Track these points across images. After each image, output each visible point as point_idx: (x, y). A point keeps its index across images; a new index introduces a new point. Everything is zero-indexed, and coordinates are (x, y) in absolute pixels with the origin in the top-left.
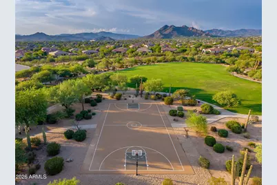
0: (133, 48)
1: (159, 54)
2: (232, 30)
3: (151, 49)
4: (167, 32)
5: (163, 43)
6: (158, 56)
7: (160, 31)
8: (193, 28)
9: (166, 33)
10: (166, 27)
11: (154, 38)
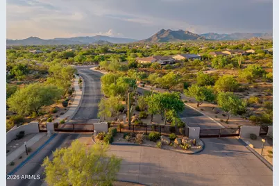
7: (157, 35)
8: (189, 32)
9: (163, 36)
10: (163, 31)
11: (152, 42)
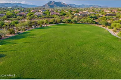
0: (32, 12)
1: (49, 16)
2: (79, 5)
3: (44, 13)
4: (52, 4)
5: (50, 9)
6: (49, 18)
7: (48, 4)
8: (63, 3)
10: (51, 2)
11: (46, 7)
